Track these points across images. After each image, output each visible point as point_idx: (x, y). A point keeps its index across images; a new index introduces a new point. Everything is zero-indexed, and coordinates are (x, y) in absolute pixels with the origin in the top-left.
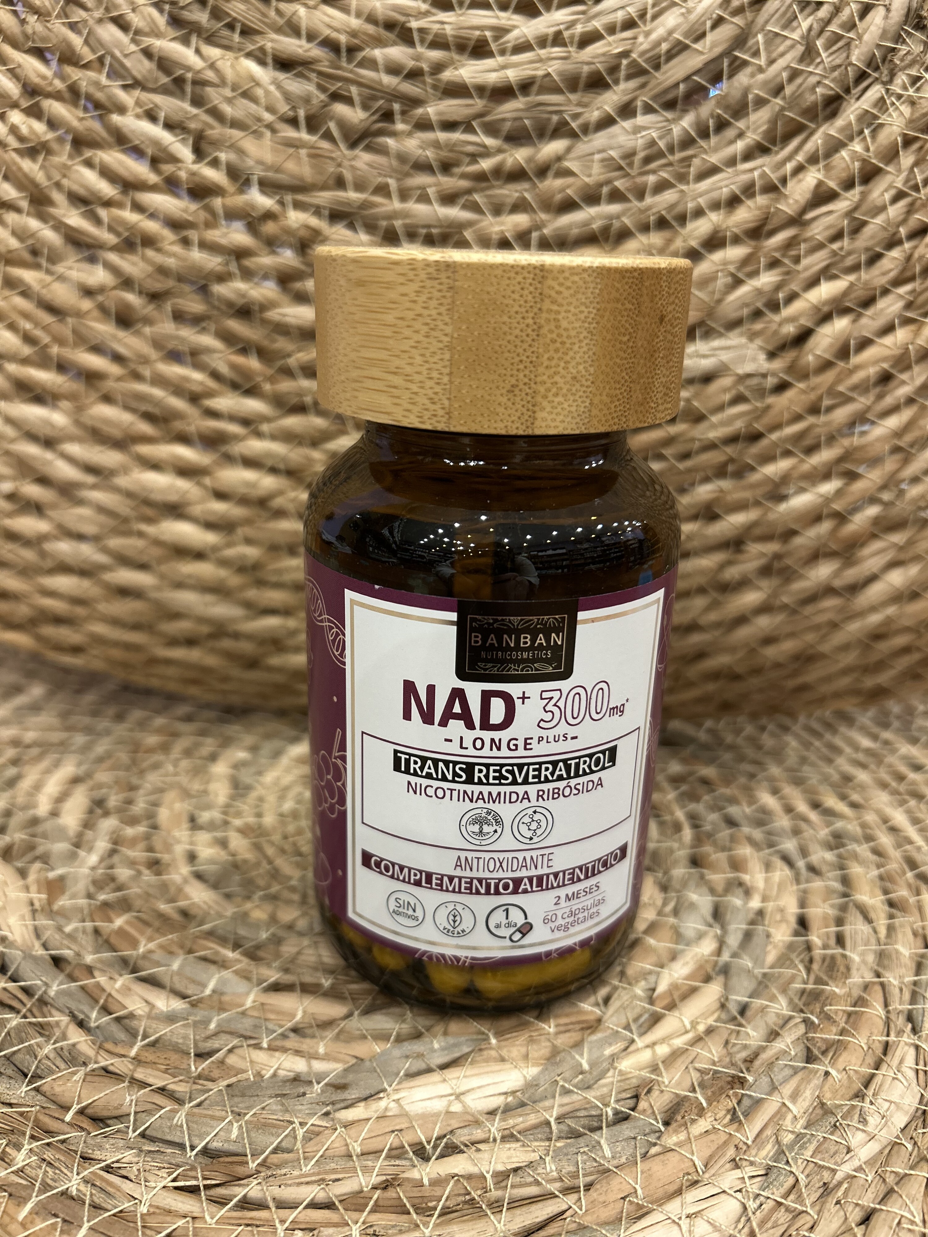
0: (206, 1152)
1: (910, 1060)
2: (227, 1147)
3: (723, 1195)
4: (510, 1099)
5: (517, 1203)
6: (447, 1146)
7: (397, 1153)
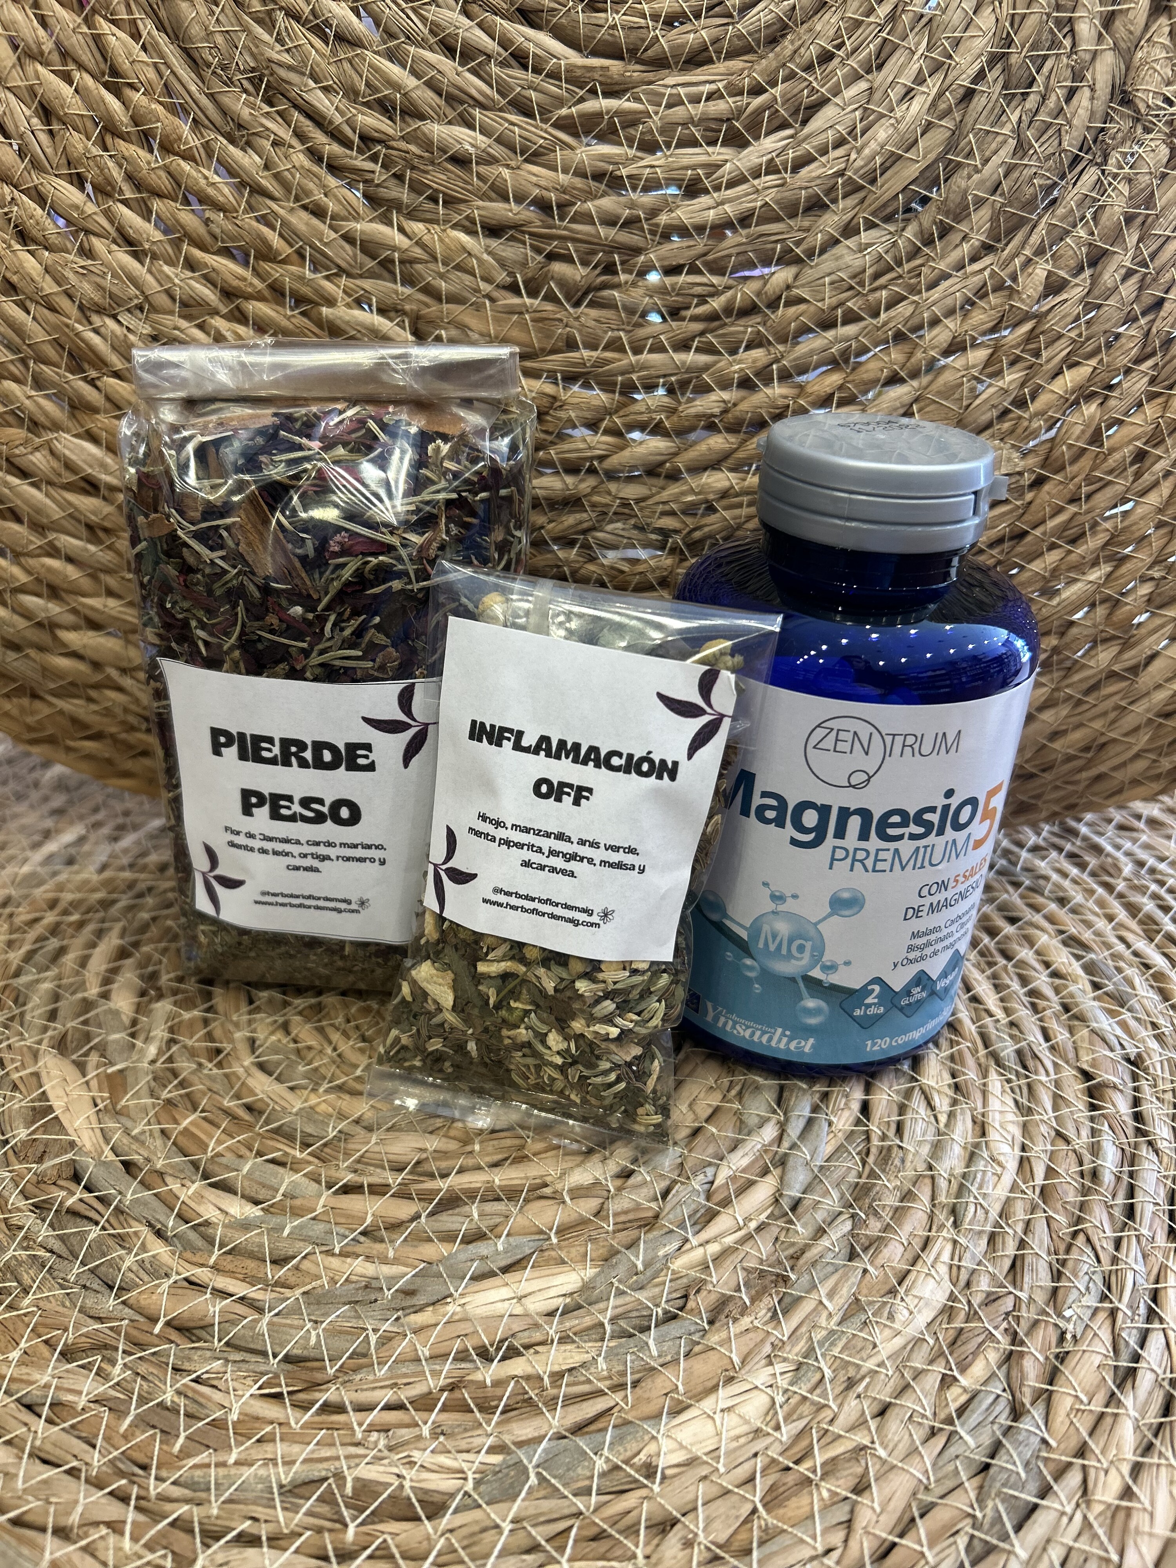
0: (287, 1359)
1: (946, 1257)
2: (306, 1353)
3: (755, 1392)
4: (568, 1300)
5: (572, 1400)
6: (508, 1348)
7: (462, 1356)
